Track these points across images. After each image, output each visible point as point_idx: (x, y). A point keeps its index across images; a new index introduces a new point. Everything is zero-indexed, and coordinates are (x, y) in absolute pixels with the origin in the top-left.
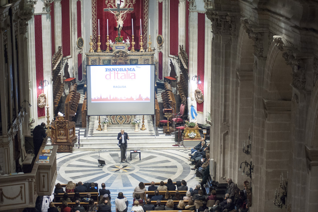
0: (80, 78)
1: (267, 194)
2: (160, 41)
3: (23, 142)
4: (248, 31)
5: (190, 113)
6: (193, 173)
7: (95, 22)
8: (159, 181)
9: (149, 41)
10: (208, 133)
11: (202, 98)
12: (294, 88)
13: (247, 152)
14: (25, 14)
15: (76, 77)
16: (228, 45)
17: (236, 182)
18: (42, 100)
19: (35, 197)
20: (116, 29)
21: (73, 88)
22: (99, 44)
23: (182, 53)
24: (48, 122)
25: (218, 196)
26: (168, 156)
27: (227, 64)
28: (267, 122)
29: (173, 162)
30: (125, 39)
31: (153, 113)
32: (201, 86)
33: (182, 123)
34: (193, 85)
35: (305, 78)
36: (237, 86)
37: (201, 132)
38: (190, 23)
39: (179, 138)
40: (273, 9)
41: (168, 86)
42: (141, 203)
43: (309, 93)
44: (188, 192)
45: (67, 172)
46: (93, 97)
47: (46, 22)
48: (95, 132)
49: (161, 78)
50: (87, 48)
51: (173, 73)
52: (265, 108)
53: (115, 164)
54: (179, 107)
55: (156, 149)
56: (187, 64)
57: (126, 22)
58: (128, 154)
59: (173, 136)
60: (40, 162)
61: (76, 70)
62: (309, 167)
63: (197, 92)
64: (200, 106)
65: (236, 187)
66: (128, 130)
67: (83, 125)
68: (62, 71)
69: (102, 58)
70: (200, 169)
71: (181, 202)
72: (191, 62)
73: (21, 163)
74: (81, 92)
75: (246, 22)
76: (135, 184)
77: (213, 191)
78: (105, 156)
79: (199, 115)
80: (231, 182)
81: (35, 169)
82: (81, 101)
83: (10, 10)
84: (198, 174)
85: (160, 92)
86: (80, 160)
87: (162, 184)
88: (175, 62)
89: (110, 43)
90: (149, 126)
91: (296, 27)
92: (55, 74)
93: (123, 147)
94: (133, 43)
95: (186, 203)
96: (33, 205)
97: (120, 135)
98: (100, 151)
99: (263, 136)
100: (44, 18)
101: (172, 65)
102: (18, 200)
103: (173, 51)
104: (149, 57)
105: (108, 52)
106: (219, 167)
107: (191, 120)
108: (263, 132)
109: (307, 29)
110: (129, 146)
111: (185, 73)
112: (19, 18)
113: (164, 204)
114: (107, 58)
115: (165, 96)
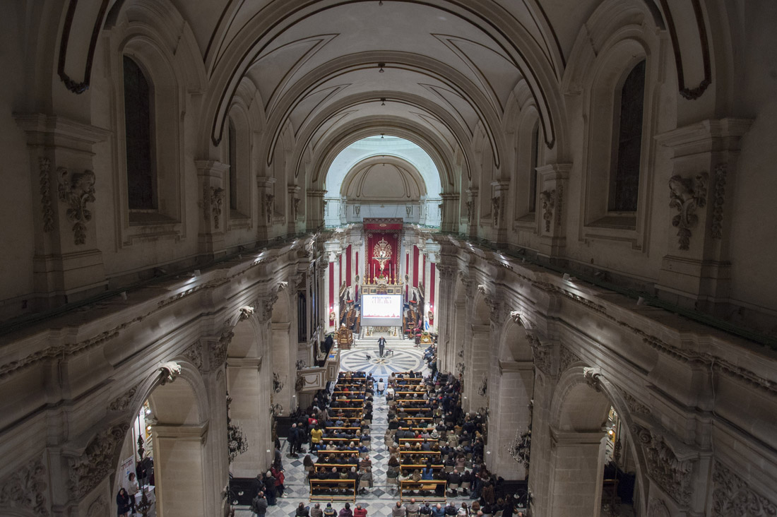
0: (356, 301)
1: (474, 385)
2: (407, 278)
3: (319, 346)
4: (462, 280)
5: (424, 326)
6: (426, 366)
7: (367, 266)
8: (404, 371)
9: (400, 278)
10: (436, 339)
11: (433, 316)
12: (491, 322)
13: (461, 356)
14: (324, 265)
15: (354, 300)
16: (449, 287)
17: (454, 374)
18: (332, 316)
19: (326, 382)
20: (379, 270)
21: (352, 307)
22: (369, 279)
23: (421, 286)
24: (336, 329)
25: (442, 383)
26: (411, 354)
27: (448, 298)
28: (474, 339)
29: (414, 358)
30: (385, 276)
31: (402, 325)
32: (432, 309)
33: (420, 332)
34: (427, 308)
35: (498, 315)
36: (455, 312)
37: (432, 338)
38: (426, 269)
39: (418, 342)
40: (478, 267)
41: (411, 307)
42: (393, 386)
43: (501, 325)
44: (423, 380)
45: (346, 363)
46: (364, 315)
47: (336, 267)
48: (365, 336)
49: (407, 301)
50: (362, 282)
51: (415, 299)
52: (473, 330)
53: (377, 358)
54: (418, 321)
55: (403, 349)
56: (424, 294)
57: (386, 266)
58: (385, 351)
59: (414, 340)
60: (330, 359)
61: (355, 295)
62: (501, 373)
63: (430, 313)
64: (431, 322)
65: (453, 377)
66: (385, 336)
67: (358, 332)
68: (346, 297)
69: (371, 288)
70: (431, 363)
71: (418, 387)
72: (426, 294)
73: (318, 359)
74: (357, 310)
75: (461, 273)
76: (389, 372)
77: (439, 380)
78: (371, 353)
79: (431, 327)
80: (450, 374)
81: (326, 364)
82: (357, 316)
83: (315, 263)
84: (429, 367)
85: (406, 310)
86: (355, 355)
87: (406, 374)
88: (416, 292)
89: (376, 279)
90: (399, 333)
91: (492, 282)
92: (341, 299)
93: (382, 347)
94: (390, 279)
95: (421, 387)
96: (324, 388)
97: (380, 340)
98: (368, 349)
99: (471, 347)
100: (335, 264)
101: (414, 293)
102: (315, 384)
103: (415, 284)
104: (400, 288)
105: (374, 284)
106: (443, 364)
107: (426, 331)
108: (471, 345)
109: (500, 284)
110: (386, 346)
111: (422, 300)
112: (319, 267)
113: (408, 387)
114: (374, 288)
115: (409, 313)
